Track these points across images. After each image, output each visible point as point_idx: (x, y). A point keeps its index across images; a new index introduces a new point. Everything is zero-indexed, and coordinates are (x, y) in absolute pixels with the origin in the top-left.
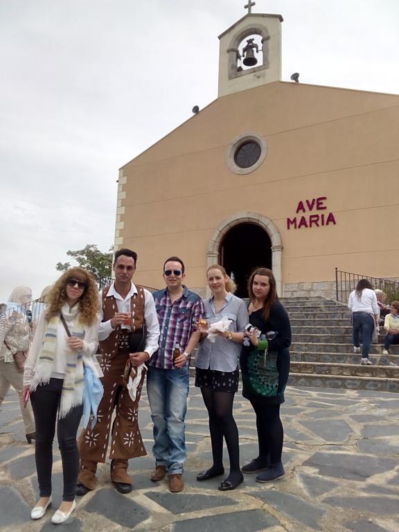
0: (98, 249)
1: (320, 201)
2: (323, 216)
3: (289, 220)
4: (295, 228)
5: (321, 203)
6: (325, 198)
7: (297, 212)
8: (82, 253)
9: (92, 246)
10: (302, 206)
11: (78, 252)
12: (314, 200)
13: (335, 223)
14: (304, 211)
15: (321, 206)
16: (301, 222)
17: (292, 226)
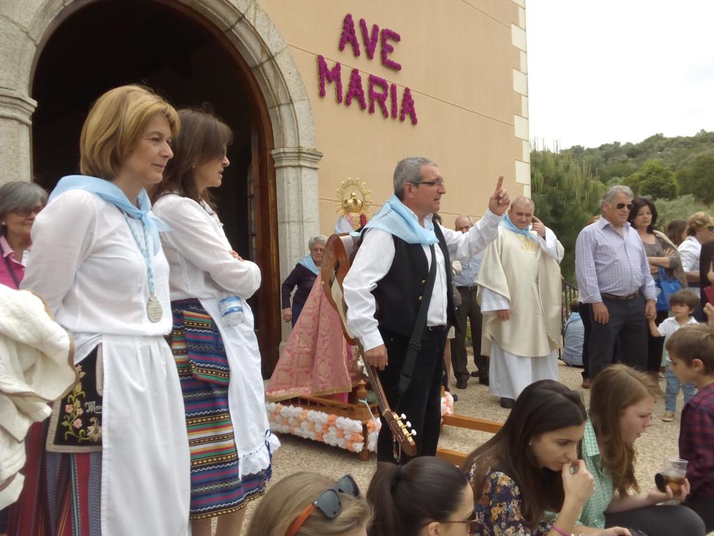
1: (390, 42)
2: (394, 88)
3: (321, 61)
4: (339, 100)
5: (391, 49)
6: (396, 38)
7: (341, 48)
10: (352, 32)
12: (376, 28)
13: (414, 122)
14: (357, 53)
15: (391, 57)
16: (351, 85)
17: (330, 89)
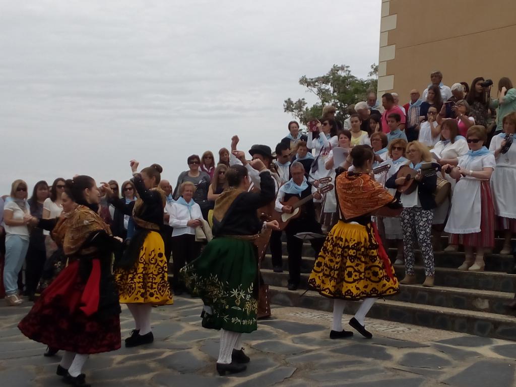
0: (352, 74)
8: (325, 80)
9: (342, 68)
11: (318, 80)
